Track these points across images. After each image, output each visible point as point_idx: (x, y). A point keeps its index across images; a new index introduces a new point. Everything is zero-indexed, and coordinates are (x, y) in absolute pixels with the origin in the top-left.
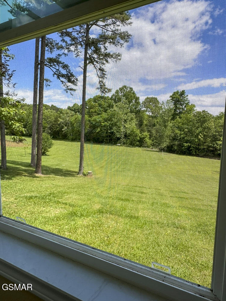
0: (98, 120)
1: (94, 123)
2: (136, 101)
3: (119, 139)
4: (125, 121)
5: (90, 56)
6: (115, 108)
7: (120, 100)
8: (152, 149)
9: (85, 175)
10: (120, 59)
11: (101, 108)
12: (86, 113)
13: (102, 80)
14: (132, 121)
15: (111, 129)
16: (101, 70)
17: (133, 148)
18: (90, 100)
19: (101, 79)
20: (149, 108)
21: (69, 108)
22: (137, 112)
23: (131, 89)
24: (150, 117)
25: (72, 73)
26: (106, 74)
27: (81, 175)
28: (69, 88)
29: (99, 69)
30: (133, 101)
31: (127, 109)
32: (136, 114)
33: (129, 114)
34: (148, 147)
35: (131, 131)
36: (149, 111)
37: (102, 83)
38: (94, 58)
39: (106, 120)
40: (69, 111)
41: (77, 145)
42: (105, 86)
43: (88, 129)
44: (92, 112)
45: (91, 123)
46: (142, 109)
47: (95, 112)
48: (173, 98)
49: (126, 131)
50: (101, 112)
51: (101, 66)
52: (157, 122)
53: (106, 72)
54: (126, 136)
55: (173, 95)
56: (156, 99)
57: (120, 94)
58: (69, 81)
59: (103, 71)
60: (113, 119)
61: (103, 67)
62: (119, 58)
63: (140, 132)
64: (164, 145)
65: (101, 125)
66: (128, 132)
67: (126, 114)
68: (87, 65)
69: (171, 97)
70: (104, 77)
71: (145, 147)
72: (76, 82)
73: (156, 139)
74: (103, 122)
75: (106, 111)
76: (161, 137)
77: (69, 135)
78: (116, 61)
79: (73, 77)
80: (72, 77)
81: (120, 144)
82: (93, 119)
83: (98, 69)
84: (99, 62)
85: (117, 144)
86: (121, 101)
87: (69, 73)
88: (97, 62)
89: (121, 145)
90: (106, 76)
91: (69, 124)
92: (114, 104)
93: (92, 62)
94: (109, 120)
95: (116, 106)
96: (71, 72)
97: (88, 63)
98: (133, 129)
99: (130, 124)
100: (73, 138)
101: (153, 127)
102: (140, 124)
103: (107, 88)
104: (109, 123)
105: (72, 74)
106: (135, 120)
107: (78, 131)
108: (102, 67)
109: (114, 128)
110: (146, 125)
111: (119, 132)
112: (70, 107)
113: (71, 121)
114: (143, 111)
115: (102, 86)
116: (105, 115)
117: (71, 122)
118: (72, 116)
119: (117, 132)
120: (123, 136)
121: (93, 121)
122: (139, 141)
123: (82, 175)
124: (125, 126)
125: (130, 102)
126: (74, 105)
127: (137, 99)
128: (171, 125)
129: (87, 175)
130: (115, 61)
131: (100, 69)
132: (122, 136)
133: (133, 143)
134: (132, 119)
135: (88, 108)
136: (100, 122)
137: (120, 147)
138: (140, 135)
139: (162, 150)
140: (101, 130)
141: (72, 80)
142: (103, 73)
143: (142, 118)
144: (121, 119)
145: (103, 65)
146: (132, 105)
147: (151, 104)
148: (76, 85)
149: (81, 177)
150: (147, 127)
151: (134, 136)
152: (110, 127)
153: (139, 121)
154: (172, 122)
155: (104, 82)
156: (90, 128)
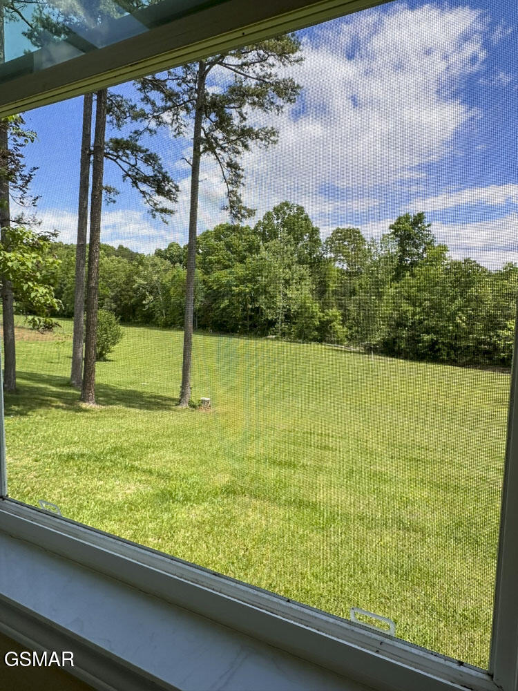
0: (224, 280)
1: (215, 288)
2: (311, 236)
3: (272, 323)
4: (287, 283)
5: (206, 135)
6: (264, 253)
7: (274, 234)
8: (348, 347)
9: (194, 406)
10: (275, 142)
11: (232, 253)
12: (198, 265)
13: (235, 189)
14: (302, 283)
15: (254, 300)
16: (232, 166)
18: (206, 235)
19: (231, 188)
20: (341, 252)
21: (159, 253)
22: (315, 262)
23: (301, 209)
24: (343, 274)
26: (242, 176)
27: (185, 406)
28: (158, 207)
29: (228, 163)
30: (305, 237)
31: (292, 254)
32: (311, 267)
33: (296, 266)
34: (339, 342)
35: (301, 307)
36: (342, 260)
37: (235, 195)
38: (216, 139)
39: (242, 280)
40: (158, 260)
42: (240, 202)
43: (201, 302)
44: (211, 262)
45: (210, 288)
46: (326, 256)
47: (218, 262)
48: (396, 230)
49: (290, 306)
50: (232, 262)
51: (232, 156)
52: (360, 285)
53: (243, 170)
54: (288, 317)
55: (397, 223)
56: (358, 232)
57: (275, 222)
58: (160, 191)
59: (236, 169)
60: (259, 278)
61: (237, 160)
62: (273, 138)
63: (321, 307)
64: (376, 338)
65: (231, 291)
66: (294, 308)
67: (289, 266)
68: (200, 155)
69: (391, 227)
70: (240, 182)
71: (332, 342)
72: (174, 194)
73: (358, 323)
74: (237, 286)
75: (242, 260)
77: (157, 315)
78: (267, 146)
79: (168, 183)
80: (166, 182)
81: (274, 337)
82: (212, 279)
83: (224, 163)
84: (227, 149)
85: (267, 334)
86: (276, 236)
87: (160, 173)
88: (223, 149)
89: (277, 339)
90: (242, 180)
91: (157, 289)
92: (261, 243)
93: (211, 148)
94: (250, 281)
95: (266, 248)
96: (164, 171)
97: (201, 150)
98: (304, 302)
99: (298, 290)
100: (167, 322)
101: (351, 296)
102: (321, 290)
103: (245, 208)
104: (249, 287)
105: (166, 177)
106: (309, 281)
107: (180, 305)
108: (235, 159)
109: (262, 299)
110: (335, 293)
111: (273, 308)
112: (160, 250)
113: (164, 282)
114: (327, 259)
115: (233, 202)
116: (239, 270)
117: (164, 286)
119: (268, 308)
120: (281, 317)
121: (213, 282)
122: (317, 329)
123: (188, 407)
124: (286, 295)
125: (297, 240)
126: (171, 246)
127: (315, 232)
128: (392, 291)
129: (199, 406)
130: (263, 147)
131: (229, 165)
132: (278, 318)
133: (305, 334)
134: (302, 278)
135: (202, 254)
136: (229, 284)
137: (275, 342)
138: (320, 314)
139: (370, 350)
140: (231, 303)
141: (167, 188)
142: (236, 172)
143: (325, 275)
144: (277, 278)
145: (237, 155)
146: (302, 246)
147: (345, 243)
148: (175, 200)
149: (184, 412)
150: (337, 297)
151: (307, 317)
152: (251, 297)
153: (319, 283)
154: (395, 284)
155: (238, 194)
156: (205, 298)
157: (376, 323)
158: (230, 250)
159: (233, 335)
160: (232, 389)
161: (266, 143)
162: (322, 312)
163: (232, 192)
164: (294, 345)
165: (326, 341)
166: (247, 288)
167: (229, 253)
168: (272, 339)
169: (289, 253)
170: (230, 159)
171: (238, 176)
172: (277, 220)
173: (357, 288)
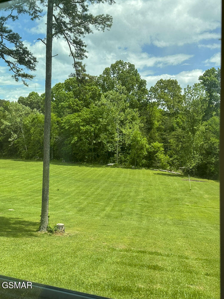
0: (73, 122)
1: (67, 128)
2: (139, 88)
3: (111, 154)
4: (122, 123)
5: (57, 20)
6: (104, 100)
7: (111, 86)
8: (171, 171)
9: (51, 231)
10: (110, 26)
11: (80, 100)
12: (53, 110)
13: (80, 61)
14: (134, 123)
15: (97, 136)
16: (78, 43)
17: (137, 171)
19: (77, 60)
20: (163, 98)
21: (21, 101)
22: (142, 106)
23: (131, 66)
24: (164, 115)
25: (26, 48)
26: (85, 51)
27: (44, 231)
28: (20, 73)
29: (74, 41)
30: (135, 88)
31: (125, 101)
32: (140, 110)
33: (129, 110)
34: (163, 167)
35: (133, 141)
36: (163, 105)
37: (80, 66)
38: (64, 23)
39: (87, 122)
40: (20, 106)
41: (37, 167)
42: (85, 71)
43: (56, 138)
44: (63, 107)
45: (62, 128)
46: (151, 101)
47: (69, 107)
48: (204, 81)
49: (124, 141)
50: (80, 107)
51: (77, 36)
52: (178, 123)
53: (86, 46)
54: (123, 149)
55: (205, 75)
56: (176, 82)
57: (112, 76)
58: (21, 61)
59: (80, 45)
60: (101, 120)
61: (81, 38)
62: (108, 23)
63: (149, 141)
64: (192, 164)
65: (80, 129)
66: (128, 142)
67: (123, 110)
68: (52, 37)
69: (200, 78)
70: (83, 55)
71: (158, 168)
72: (32, 64)
73: (177, 152)
74: (83, 126)
75: (87, 105)
76: (186, 150)
77: (21, 149)
78: (103, 29)
79: (28, 56)
80: (26, 55)
81: (113, 164)
82: (64, 120)
83: (71, 41)
84: (73, 30)
85: (107, 163)
86: (113, 87)
87: (21, 48)
88: (70, 30)
89: (115, 166)
90: (86, 54)
91: (20, 129)
92: (101, 92)
93: (60, 31)
94: (94, 122)
95: (106, 97)
96: (24, 47)
97: (53, 32)
98: (135, 137)
99: (130, 128)
100: (29, 154)
101: (170, 131)
102: (148, 128)
103: (88, 76)
104: (93, 127)
105: (26, 51)
106: (138, 121)
107: (38, 142)
108: (79, 38)
109: (102, 136)
110: (159, 129)
111: (112, 142)
113: (25, 123)
114: (151, 103)
115: (79, 71)
116: (85, 113)
117: (25, 126)
118: (27, 114)
119: (108, 142)
120: (118, 149)
121: (65, 123)
122: (146, 158)
123: (46, 232)
124: (122, 132)
125: (129, 90)
126: (31, 95)
127: (143, 83)
128: (202, 128)
129: (55, 231)
130: (101, 29)
131: (75, 42)
132: (116, 150)
133: (137, 162)
134: (133, 119)
135: (55, 101)
136: (77, 125)
137: (113, 169)
138: (148, 146)
139: (188, 173)
140: (80, 139)
141: (26, 59)
142: (80, 48)
143: (151, 116)
144: (114, 119)
145: (81, 35)
146: (133, 94)
147: (166, 91)
148: (33, 69)
149: (43, 237)
150: (160, 133)
151: (138, 149)
152: (94, 134)
153: (146, 122)
154: (205, 123)
155: (83, 65)
156: (59, 135)
157: (191, 152)
158: (78, 98)
159: (81, 164)
160: (81, 210)
161: (103, 26)
162: (149, 144)
163: (78, 63)
164: (129, 171)
165: (153, 167)
166: (91, 128)
167: (77, 99)
168: (111, 166)
169: (123, 100)
170: (76, 38)
171: (82, 50)
172: (113, 74)
173: (175, 125)
